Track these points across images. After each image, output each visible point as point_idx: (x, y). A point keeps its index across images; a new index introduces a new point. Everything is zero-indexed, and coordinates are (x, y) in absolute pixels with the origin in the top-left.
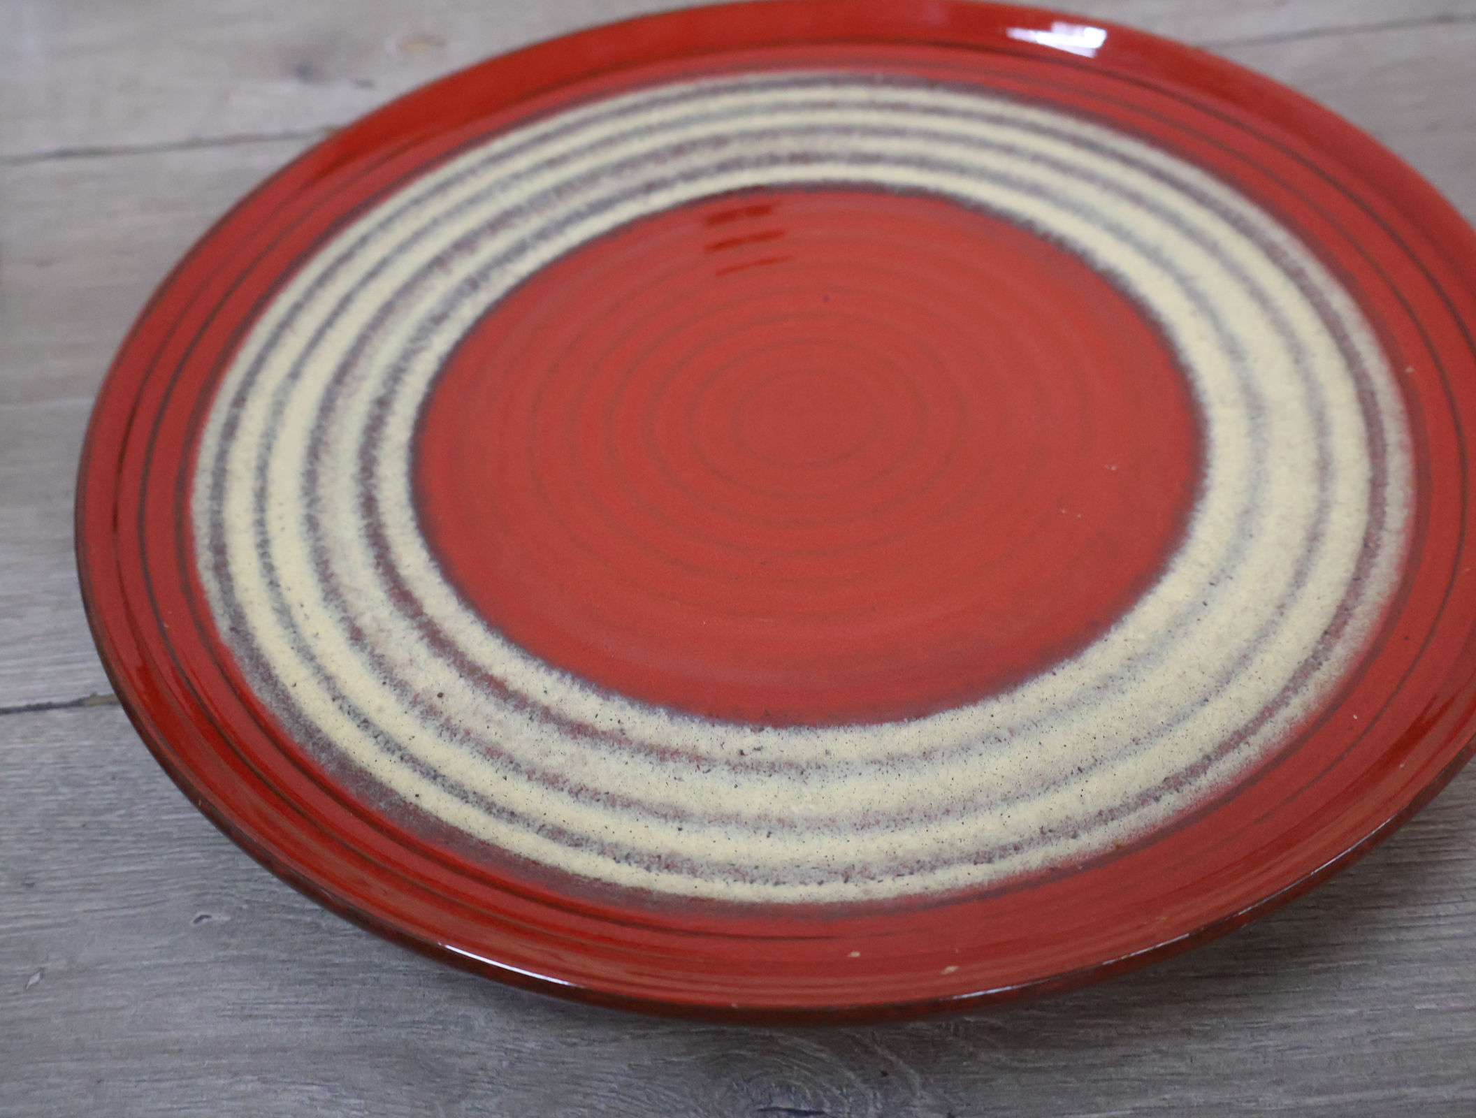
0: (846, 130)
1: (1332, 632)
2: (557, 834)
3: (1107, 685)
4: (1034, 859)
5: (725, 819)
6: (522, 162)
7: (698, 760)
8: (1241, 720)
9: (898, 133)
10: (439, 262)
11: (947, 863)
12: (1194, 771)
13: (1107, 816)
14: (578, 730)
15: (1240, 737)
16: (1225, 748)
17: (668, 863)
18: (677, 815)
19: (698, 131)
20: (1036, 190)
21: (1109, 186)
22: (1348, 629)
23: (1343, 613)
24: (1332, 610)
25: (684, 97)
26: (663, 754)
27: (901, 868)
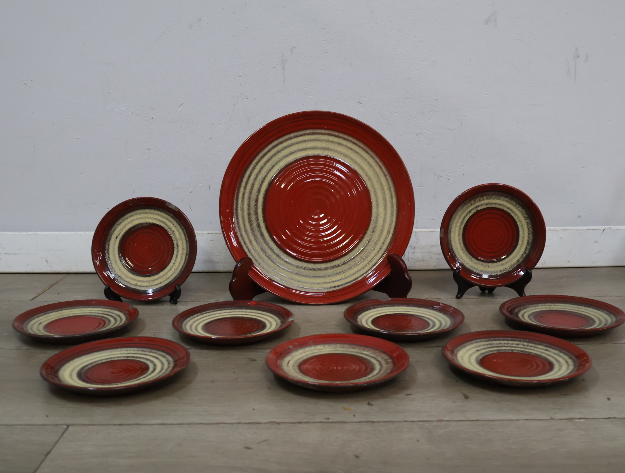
0: (251, 193)
1: (367, 152)
2: (384, 243)
4: (393, 193)
5: (383, 225)
6: (250, 247)
7: (375, 227)
8: (378, 166)
9: (253, 185)
10: (273, 261)
11: (392, 202)
12: (384, 173)
13: (388, 184)
14: (369, 241)
15: (380, 167)
16: (381, 169)
17: (389, 232)
18: (382, 230)
19: (246, 217)
20: (273, 167)
21: (275, 155)
22: (367, 150)
23: (364, 150)
24: (363, 151)
26: (373, 231)
27: (392, 207)
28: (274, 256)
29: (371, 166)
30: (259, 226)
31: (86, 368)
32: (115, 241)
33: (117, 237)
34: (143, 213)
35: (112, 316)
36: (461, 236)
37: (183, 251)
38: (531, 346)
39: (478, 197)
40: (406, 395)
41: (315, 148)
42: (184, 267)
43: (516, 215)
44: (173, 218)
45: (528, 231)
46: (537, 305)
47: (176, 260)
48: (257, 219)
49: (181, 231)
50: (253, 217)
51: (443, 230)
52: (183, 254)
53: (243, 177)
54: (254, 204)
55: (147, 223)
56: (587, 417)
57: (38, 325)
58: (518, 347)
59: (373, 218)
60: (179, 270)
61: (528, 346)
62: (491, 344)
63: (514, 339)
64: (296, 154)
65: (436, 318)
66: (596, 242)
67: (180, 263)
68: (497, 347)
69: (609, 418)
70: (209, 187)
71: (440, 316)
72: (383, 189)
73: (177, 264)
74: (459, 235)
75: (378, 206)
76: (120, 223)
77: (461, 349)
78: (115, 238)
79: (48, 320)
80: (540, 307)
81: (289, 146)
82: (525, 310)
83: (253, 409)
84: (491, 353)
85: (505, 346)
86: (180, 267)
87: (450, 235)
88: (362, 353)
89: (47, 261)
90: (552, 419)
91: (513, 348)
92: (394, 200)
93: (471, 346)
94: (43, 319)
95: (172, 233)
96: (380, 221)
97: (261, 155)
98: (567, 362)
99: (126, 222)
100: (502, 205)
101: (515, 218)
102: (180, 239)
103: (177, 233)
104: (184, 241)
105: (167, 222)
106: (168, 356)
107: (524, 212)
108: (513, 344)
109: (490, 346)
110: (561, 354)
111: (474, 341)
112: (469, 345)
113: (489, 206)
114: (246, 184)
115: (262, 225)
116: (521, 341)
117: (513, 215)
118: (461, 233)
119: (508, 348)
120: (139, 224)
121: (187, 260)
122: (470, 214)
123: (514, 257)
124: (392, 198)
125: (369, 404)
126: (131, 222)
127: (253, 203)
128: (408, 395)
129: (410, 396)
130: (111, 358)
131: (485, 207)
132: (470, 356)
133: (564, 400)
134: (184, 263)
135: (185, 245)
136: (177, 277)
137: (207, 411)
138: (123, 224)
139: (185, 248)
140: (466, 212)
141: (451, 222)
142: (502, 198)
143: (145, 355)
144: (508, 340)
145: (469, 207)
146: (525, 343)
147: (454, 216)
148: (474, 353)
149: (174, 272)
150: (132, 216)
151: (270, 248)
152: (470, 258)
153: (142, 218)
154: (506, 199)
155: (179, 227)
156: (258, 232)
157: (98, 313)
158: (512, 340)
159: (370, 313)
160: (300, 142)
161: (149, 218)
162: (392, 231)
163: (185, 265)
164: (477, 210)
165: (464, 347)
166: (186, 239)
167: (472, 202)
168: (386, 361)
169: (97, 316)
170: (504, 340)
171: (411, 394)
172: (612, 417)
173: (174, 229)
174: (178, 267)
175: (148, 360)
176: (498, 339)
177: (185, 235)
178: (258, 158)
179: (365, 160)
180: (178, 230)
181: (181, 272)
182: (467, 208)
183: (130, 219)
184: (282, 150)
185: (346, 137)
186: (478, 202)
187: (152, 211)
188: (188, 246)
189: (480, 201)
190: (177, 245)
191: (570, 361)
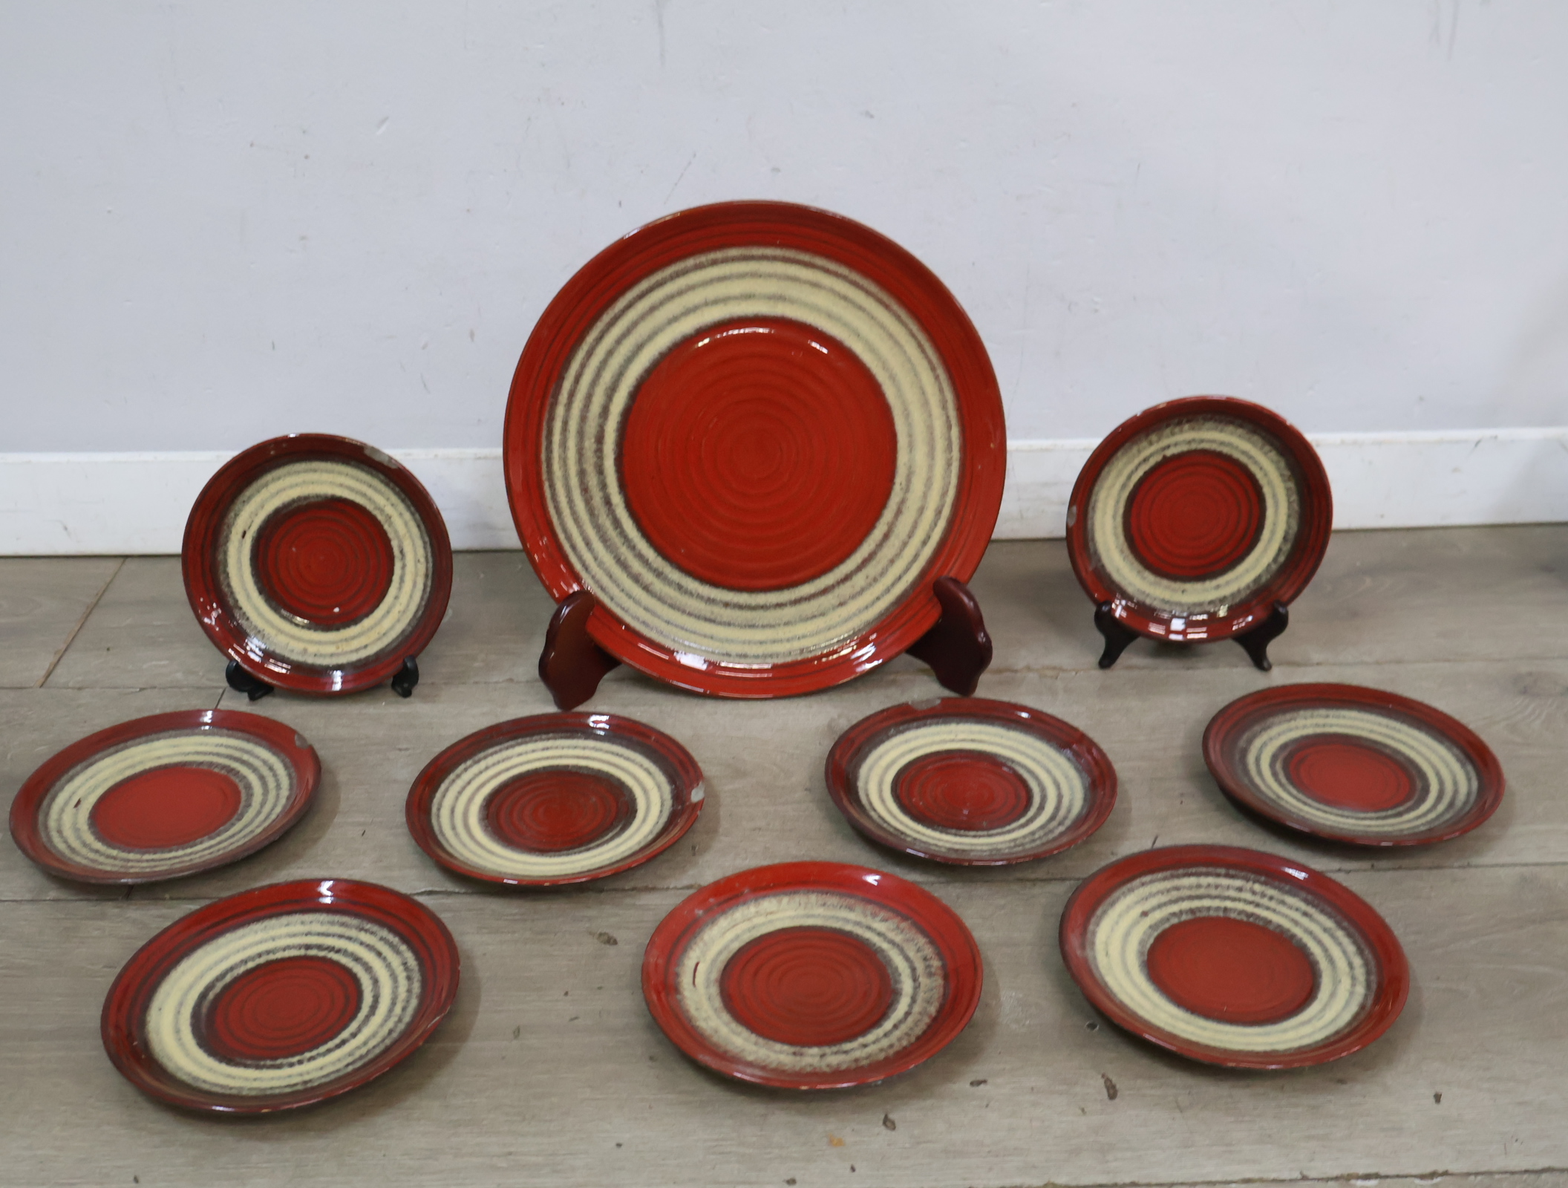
0: (583, 418)
1: (887, 307)
2: (924, 543)
3: (893, 378)
4: (953, 413)
5: (925, 496)
6: (588, 557)
7: (903, 501)
8: (914, 344)
9: (589, 397)
10: (646, 588)
11: (950, 437)
12: (930, 362)
13: (941, 390)
14: (886, 536)
15: (920, 346)
16: (923, 351)
17: (938, 514)
18: (921, 510)
19: (574, 481)
20: (639, 347)
21: (643, 317)
22: (887, 301)
23: (878, 300)
25: (552, 486)
26: (899, 512)
27: (949, 447)
28: (649, 577)
29: (897, 343)
30: (608, 502)
31: (211, 996)
32: (241, 545)
33: (244, 534)
34: (306, 471)
35: (255, 770)
36: (1119, 520)
37: (416, 566)
38: (1271, 898)
39: (1168, 426)
40: (972, 1084)
41: (748, 297)
42: (422, 609)
43: (1261, 468)
44: (387, 485)
45: (1289, 508)
46: (1295, 714)
47: (400, 588)
48: (603, 486)
49: (407, 516)
50: (593, 481)
51: (1074, 509)
52: (416, 575)
53: (561, 378)
54: (594, 446)
55: (318, 496)
56: (1383, 1171)
57: (75, 810)
58: (1239, 900)
59: (900, 478)
60: (409, 615)
61: (1263, 895)
62: (1177, 889)
63: (1232, 872)
64: (699, 312)
65: (1049, 772)
66: (1455, 470)
67: (411, 597)
68: (1191, 898)
69: (1433, 1175)
70: (472, 335)
71: (1058, 765)
72: (925, 403)
73: (404, 598)
74: (1114, 517)
75: (911, 447)
76: (250, 498)
77: (1105, 912)
78: (240, 535)
79: (96, 787)
80: (1300, 722)
81: (680, 293)
82: (1264, 737)
83: (619, 1145)
84: (1175, 921)
85: (1209, 897)
86: (413, 608)
87: (1092, 518)
88: (869, 928)
89: (66, 529)
90: (1304, 1178)
91: (1229, 904)
92: (955, 432)
93: (1130, 899)
94: (83, 784)
95: (386, 521)
96: (918, 485)
97: (606, 318)
98: (1351, 965)
99: (264, 494)
100: (1229, 445)
101: (1259, 475)
102: (407, 535)
103: (398, 522)
104: (419, 543)
105: (370, 492)
106: (403, 948)
107: (1282, 464)
108: (1228, 887)
109: (1175, 894)
110: (1340, 934)
111: (1137, 882)
112: (1124, 894)
113: (1194, 446)
114: (572, 395)
115: (617, 499)
116: (1248, 880)
117: (1253, 468)
118: (1121, 511)
119: (1216, 903)
120: (299, 499)
121: (428, 589)
122: (1146, 467)
123: (1247, 571)
124: (949, 428)
125: (888, 1123)
126: (277, 493)
127: (590, 444)
128: (979, 1083)
129: (982, 1086)
130: (268, 952)
131: (1184, 448)
132: (1127, 934)
133: (1336, 1102)
134: (422, 599)
135: (421, 552)
136: (406, 633)
137: (510, 1154)
138: (257, 500)
139: (423, 560)
140: (1136, 461)
141: (1096, 488)
142: (1231, 428)
143: (349, 938)
144: (1218, 875)
145: (1145, 448)
146: (1257, 887)
147: (1104, 473)
148: (1135, 923)
149: (398, 620)
150: (279, 478)
151: (640, 557)
152: (1139, 572)
153: (304, 482)
154: (1240, 431)
155: (401, 507)
156: (605, 517)
157: (218, 755)
158: (1227, 876)
159: (887, 752)
160: (711, 281)
161: (322, 483)
162: (946, 512)
163: (423, 603)
164: (1165, 457)
165: (1113, 904)
166: (422, 537)
167: (1154, 437)
168: (927, 963)
169: (217, 765)
170: (1207, 874)
171: (984, 1082)
172: (1441, 1170)
173: (389, 510)
174: (408, 606)
175: (357, 959)
176: (1194, 870)
177: (419, 526)
178: (600, 326)
179: (882, 326)
180: (401, 514)
181: (415, 622)
182: (1139, 452)
183: (273, 488)
184: (662, 303)
185: (832, 266)
186: (1168, 437)
187: (328, 466)
188: (429, 554)
189: (1173, 434)
190: (402, 552)
191: (1358, 961)
